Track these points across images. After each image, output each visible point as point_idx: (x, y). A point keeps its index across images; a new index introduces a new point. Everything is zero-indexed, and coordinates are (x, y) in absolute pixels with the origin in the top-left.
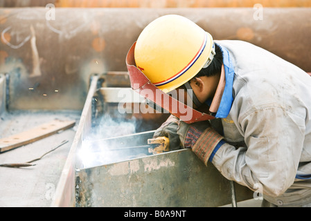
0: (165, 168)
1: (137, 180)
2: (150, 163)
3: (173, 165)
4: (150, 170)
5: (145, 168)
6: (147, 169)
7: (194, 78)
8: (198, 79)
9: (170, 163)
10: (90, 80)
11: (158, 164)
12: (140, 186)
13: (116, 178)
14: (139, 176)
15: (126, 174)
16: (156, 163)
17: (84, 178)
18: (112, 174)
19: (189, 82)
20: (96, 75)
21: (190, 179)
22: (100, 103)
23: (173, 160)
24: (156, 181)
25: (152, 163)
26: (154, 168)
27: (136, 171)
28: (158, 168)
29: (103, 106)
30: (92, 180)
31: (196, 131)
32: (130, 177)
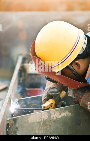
0: (64, 117)
1: (46, 125)
2: (55, 114)
3: (70, 115)
4: (55, 118)
5: (52, 117)
6: (53, 117)
7: (74, 61)
8: (77, 61)
9: (68, 113)
10: (17, 59)
11: (60, 114)
12: (48, 129)
13: (33, 124)
14: (48, 122)
15: (39, 121)
16: (59, 114)
17: (12, 124)
18: (30, 121)
19: (71, 64)
20: (21, 55)
21: (81, 124)
22: (23, 74)
23: (70, 111)
24: (59, 126)
25: (56, 114)
26: (57, 117)
27: (46, 119)
28: (60, 117)
29: (25, 76)
30: (17, 125)
31: (80, 93)
32: (42, 123)
